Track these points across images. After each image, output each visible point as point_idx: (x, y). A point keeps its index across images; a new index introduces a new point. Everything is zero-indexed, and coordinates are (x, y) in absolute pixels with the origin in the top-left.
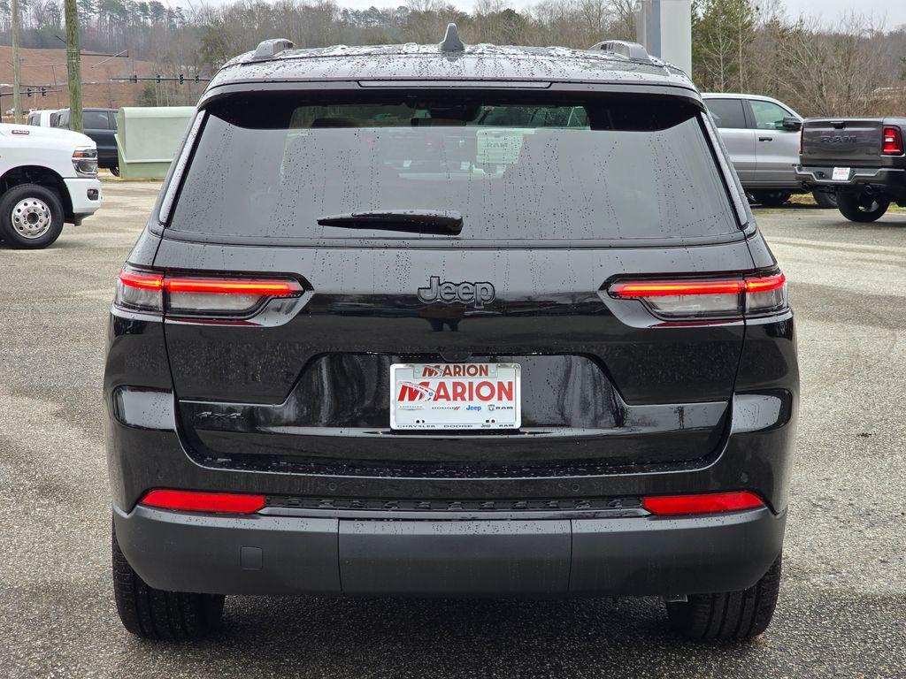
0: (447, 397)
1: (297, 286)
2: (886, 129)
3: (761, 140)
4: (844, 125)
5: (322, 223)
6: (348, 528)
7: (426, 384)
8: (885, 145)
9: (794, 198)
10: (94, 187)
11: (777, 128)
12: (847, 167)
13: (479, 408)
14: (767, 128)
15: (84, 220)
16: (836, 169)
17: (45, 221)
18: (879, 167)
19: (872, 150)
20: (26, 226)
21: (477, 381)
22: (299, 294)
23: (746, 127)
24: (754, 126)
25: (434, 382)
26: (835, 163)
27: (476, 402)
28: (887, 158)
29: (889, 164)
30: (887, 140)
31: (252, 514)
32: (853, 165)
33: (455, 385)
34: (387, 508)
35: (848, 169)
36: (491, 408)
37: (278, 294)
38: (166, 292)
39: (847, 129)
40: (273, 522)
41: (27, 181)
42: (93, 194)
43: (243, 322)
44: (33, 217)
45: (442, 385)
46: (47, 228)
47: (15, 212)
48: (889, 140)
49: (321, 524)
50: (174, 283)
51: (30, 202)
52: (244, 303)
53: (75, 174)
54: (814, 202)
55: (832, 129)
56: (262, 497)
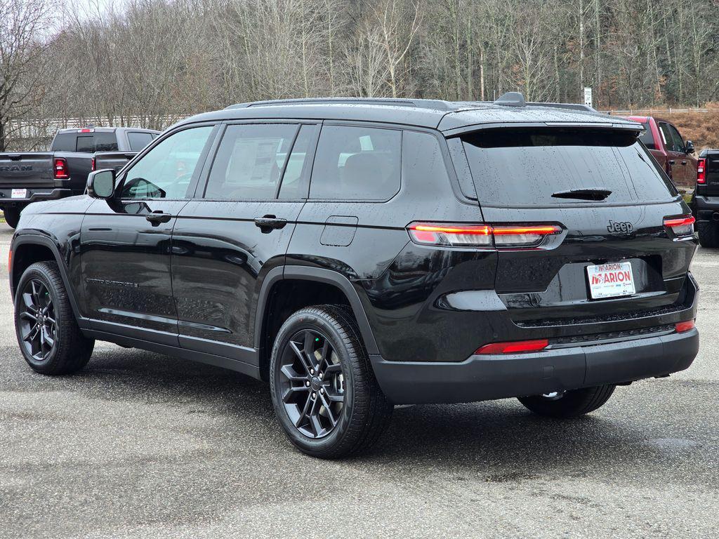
0: (608, 281)
1: (558, 228)
2: (57, 160)
4: (21, 157)
5: (554, 196)
6: (587, 351)
7: (600, 275)
8: (56, 171)
12: (23, 188)
13: (620, 285)
16: (13, 191)
18: (53, 188)
19: (46, 176)
21: (617, 272)
22: (559, 232)
25: (603, 274)
26: (14, 186)
27: (619, 282)
28: (58, 181)
29: (60, 185)
30: (58, 168)
31: (542, 350)
32: (30, 187)
33: (611, 274)
34: (597, 339)
35: (25, 190)
36: (625, 285)
37: (550, 233)
38: (492, 235)
39: (22, 161)
40: (554, 352)
43: (535, 248)
45: (606, 275)
48: (59, 168)
49: (575, 350)
50: (497, 230)
52: (532, 239)
55: (9, 161)
56: (547, 341)
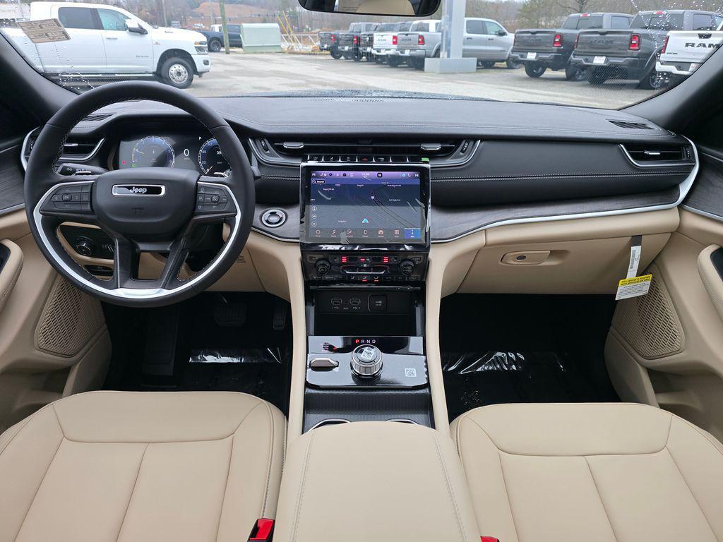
2: (557, 35)
3: (489, 39)
4: (536, 32)
8: (555, 42)
9: (497, 64)
10: (206, 59)
11: (496, 34)
12: (535, 52)
14: (491, 34)
15: (204, 75)
16: (529, 53)
17: (185, 75)
18: (551, 53)
19: (549, 45)
20: (176, 78)
23: (484, 34)
24: (487, 34)
26: (529, 51)
28: (555, 48)
29: (555, 51)
32: (538, 52)
35: (535, 54)
41: (175, 56)
42: (206, 63)
44: (179, 74)
46: (186, 79)
47: (170, 71)
48: (557, 40)
51: (177, 66)
53: (196, 53)
54: (506, 66)
55: (530, 35)
